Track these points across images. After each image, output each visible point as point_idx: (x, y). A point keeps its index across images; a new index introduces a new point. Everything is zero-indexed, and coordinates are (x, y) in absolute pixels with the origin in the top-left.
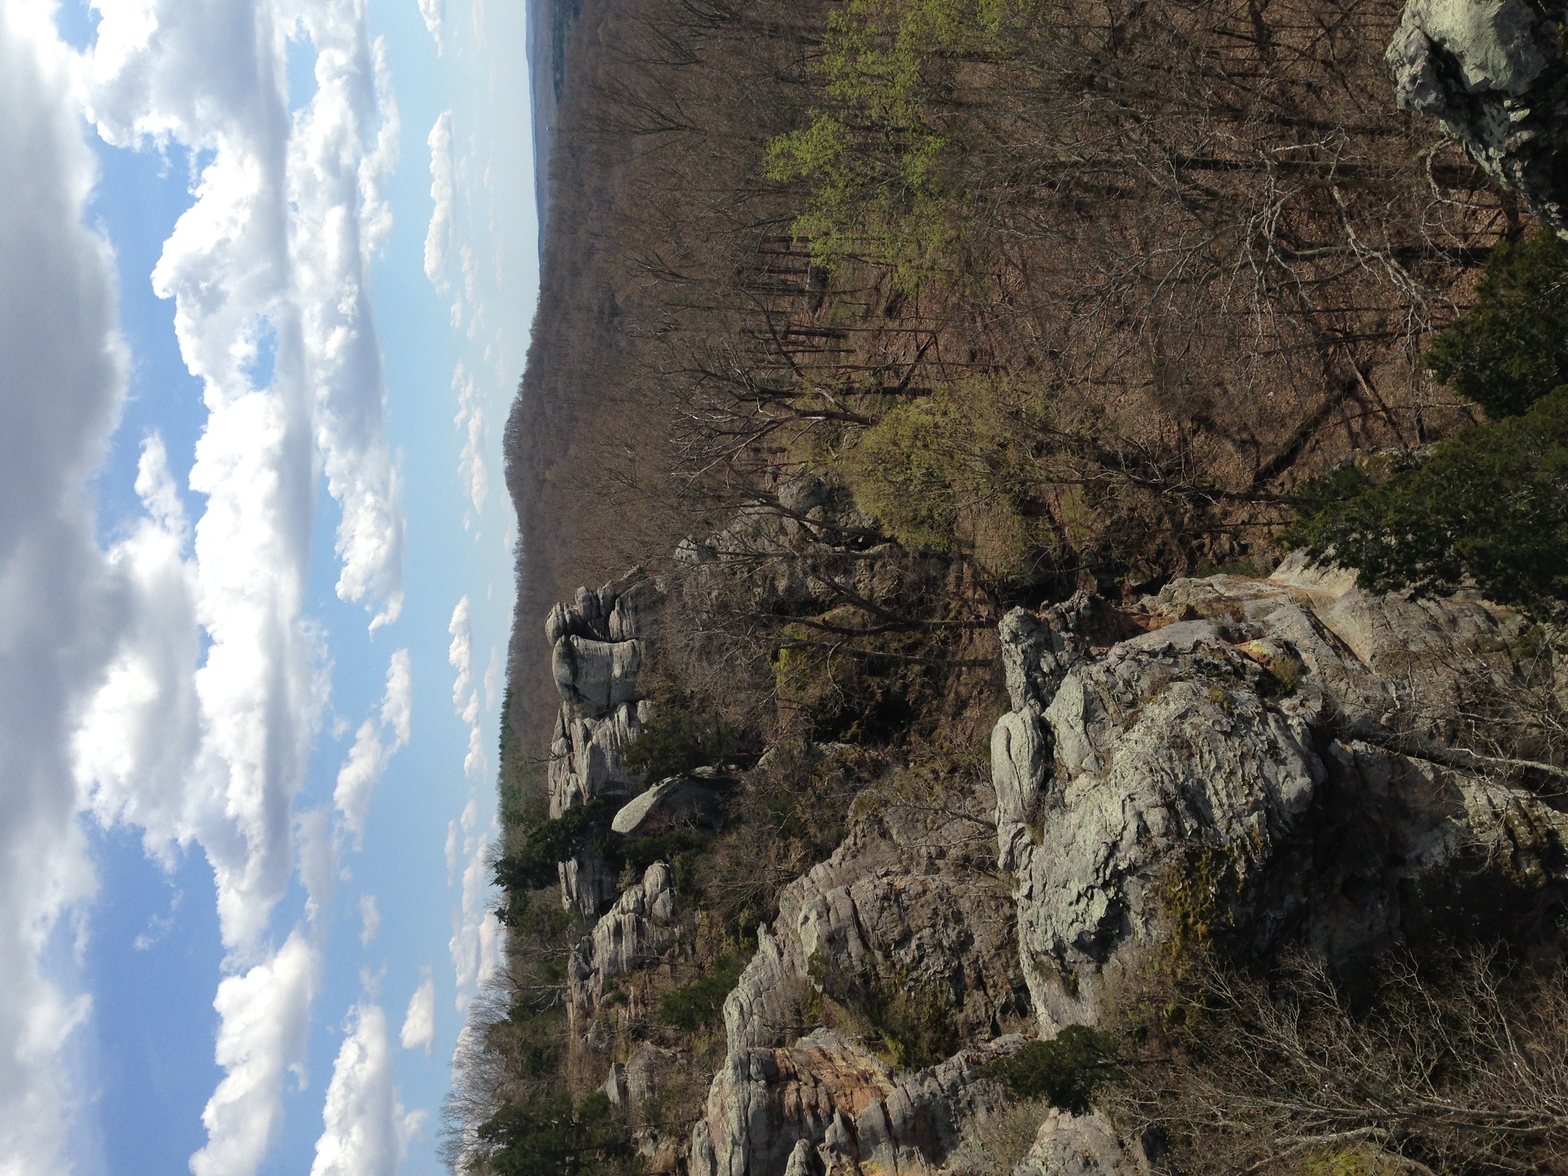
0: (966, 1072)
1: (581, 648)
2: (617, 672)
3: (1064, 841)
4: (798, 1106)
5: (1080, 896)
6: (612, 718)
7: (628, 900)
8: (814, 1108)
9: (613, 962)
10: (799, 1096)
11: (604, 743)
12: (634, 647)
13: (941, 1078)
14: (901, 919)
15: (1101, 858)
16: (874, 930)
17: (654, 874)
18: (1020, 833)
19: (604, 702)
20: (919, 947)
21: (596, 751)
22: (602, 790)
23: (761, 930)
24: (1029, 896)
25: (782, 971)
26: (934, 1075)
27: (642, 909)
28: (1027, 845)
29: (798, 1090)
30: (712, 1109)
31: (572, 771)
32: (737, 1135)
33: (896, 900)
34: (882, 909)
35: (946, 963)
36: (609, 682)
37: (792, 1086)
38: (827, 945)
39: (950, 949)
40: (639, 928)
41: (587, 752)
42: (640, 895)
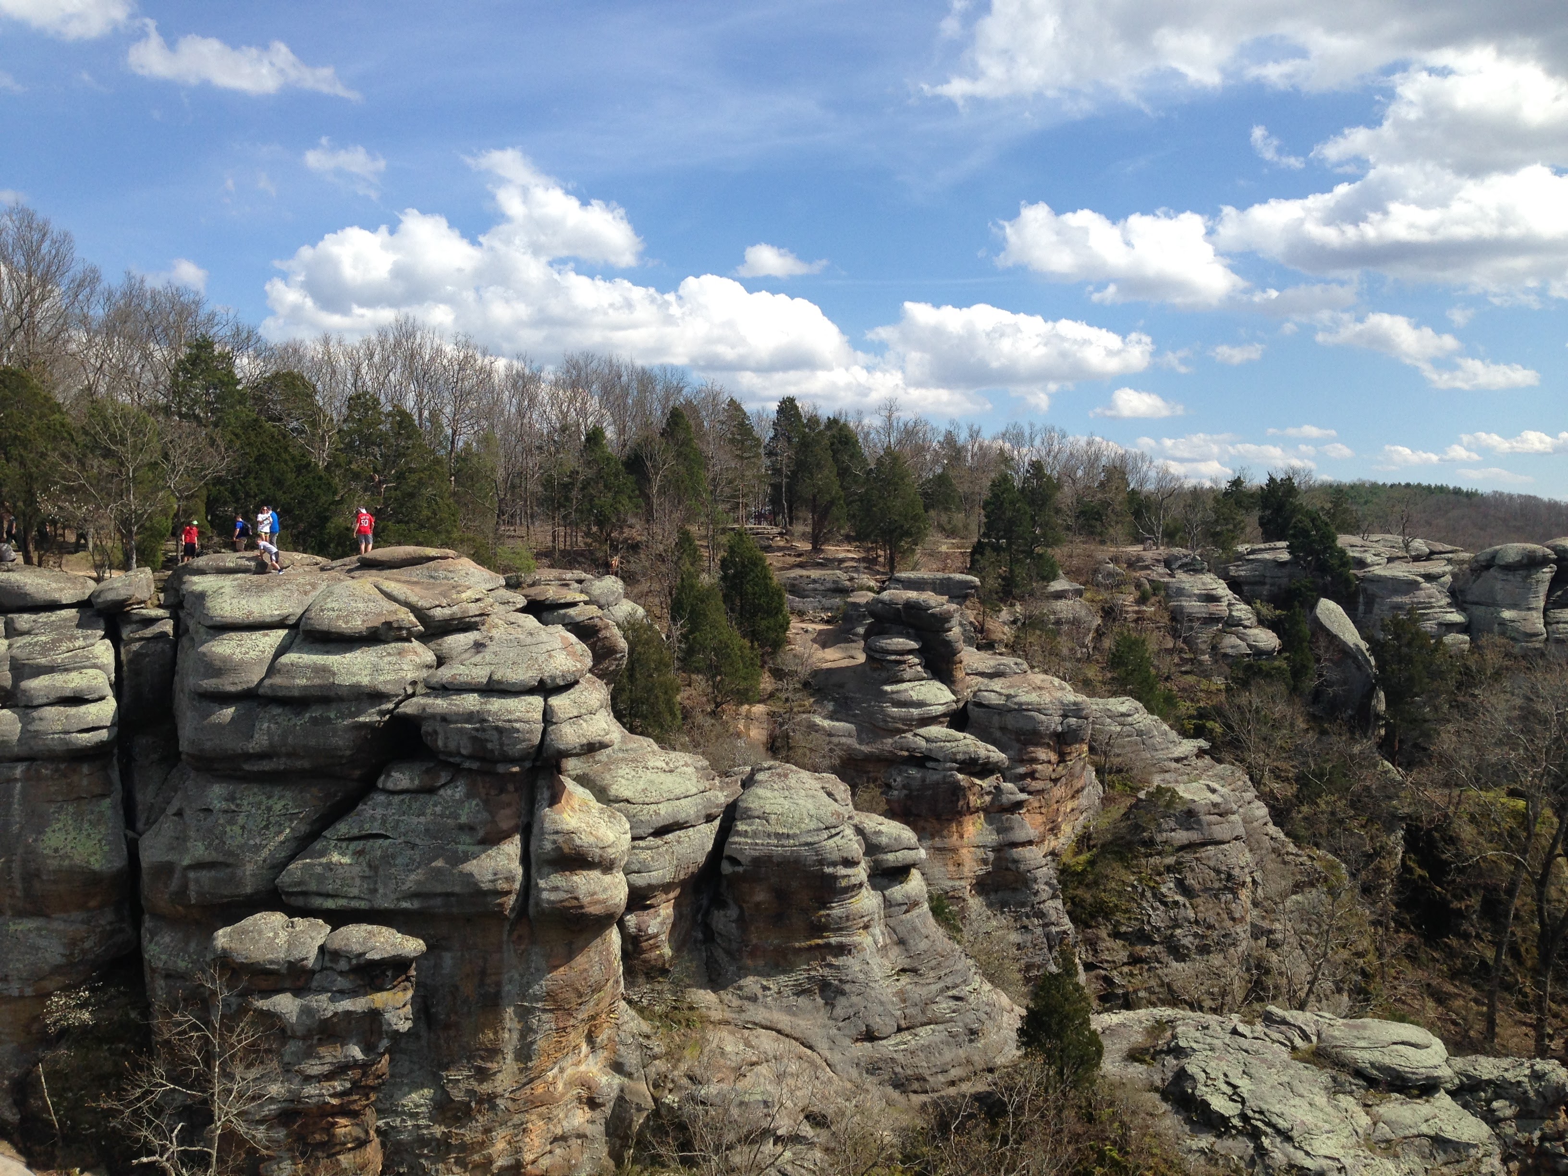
0: (1054, 929)
1: (1540, 576)
2: (1507, 614)
3: (1295, 1083)
4: (1035, 760)
5: (1235, 1087)
6: (1450, 605)
7: (1242, 611)
8: (1032, 775)
9: (1180, 592)
10: (1044, 762)
11: (1421, 596)
12: (1536, 635)
13: (1050, 903)
14: (1206, 890)
15: (1275, 1119)
16: (1197, 859)
17: (1267, 639)
18: (1305, 1037)
19: (1469, 598)
20: (1176, 903)
21: (1411, 586)
22: (1365, 590)
23: (1203, 743)
24: (1235, 1032)
25: (1160, 760)
26: (1054, 897)
27: (1231, 624)
28: (1292, 1042)
29: (1049, 762)
30: (1038, 678)
31: (1390, 560)
32: (1016, 700)
33: (1226, 888)
34: (1218, 872)
35: (1158, 929)
36: (1495, 604)
37: (1054, 757)
38: (1185, 808)
39: (1172, 935)
40: (1212, 619)
41: (1411, 577)
42: (1246, 623)
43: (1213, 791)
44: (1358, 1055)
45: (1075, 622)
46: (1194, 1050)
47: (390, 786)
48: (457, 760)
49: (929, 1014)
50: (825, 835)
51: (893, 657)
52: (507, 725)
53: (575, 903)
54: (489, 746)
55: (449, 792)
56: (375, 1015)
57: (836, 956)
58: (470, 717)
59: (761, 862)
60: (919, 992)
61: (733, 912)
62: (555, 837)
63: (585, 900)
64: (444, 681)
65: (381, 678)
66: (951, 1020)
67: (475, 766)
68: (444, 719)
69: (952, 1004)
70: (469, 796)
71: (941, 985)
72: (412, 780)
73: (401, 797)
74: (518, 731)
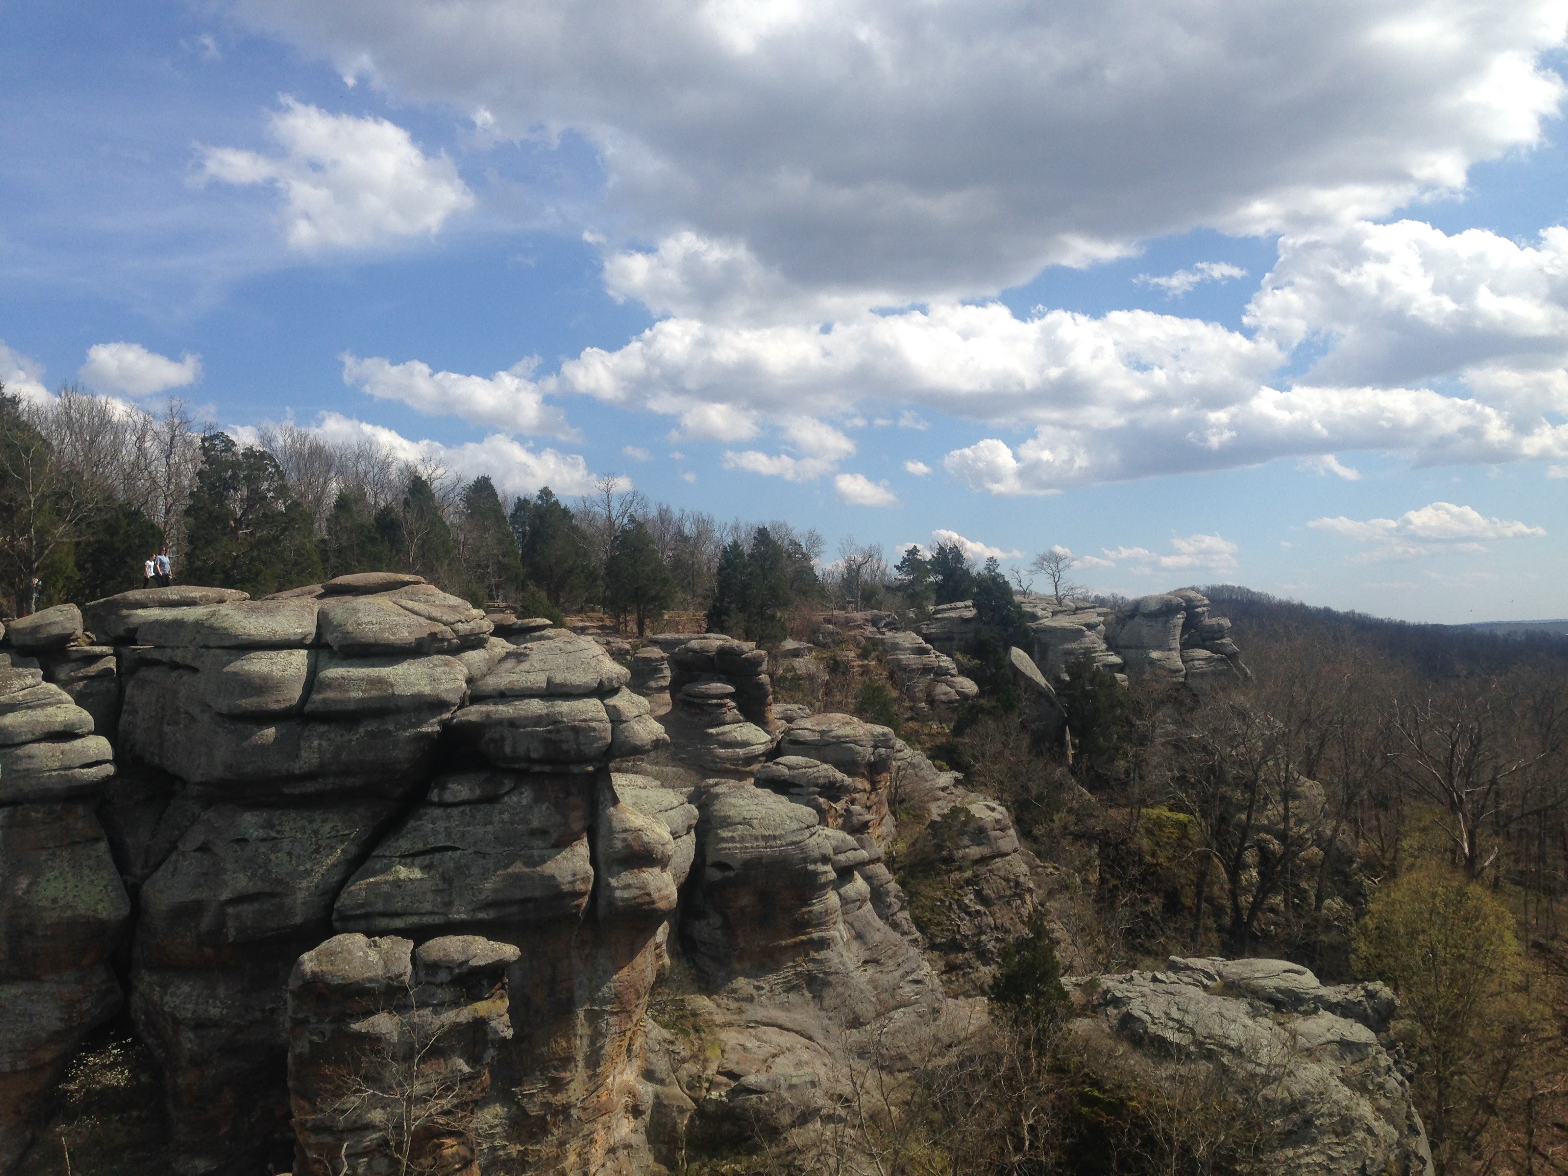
1: (1175, 620)
2: (1155, 655)
5: (1178, 1021)
6: (1107, 650)
7: (945, 661)
9: (895, 647)
10: (861, 791)
11: (1086, 642)
12: (1178, 671)
13: (900, 915)
15: (1225, 1041)
16: (990, 871)
17: (969, 686)
19: (1121, 643)
20: (978, 912)
21: (1077, 634)
22: (1039, 639)
23: (956, 774)
24: (1156, 980)
25: (931, 790)
26: (902, 909)
27: (941, 673)
29: (864, 791)
30: (839, 717)
31: (1054, 613)
32: (833, 734)
34: (1007, 880)
36: (1142, 647)
37: (868, 786)
38: (977, 826)
40: (927, 670)
41: (1077, 627)
42: (953, 672)
43: (993, 810)
44: (1263, 982)
45: (811, 678)
46: (1130, 998)
47: (448, 797)
48: (523, 765)
49: (898, 998)
50: (807, 833)
51: (715, 701)
52: (583, 724)
53: (647, 899)
54: (565, 747)
55: (515, 799)
56: (480, 1024)
57: (817, 951)
58: (538, 720)
59: (753, 864)
60: (886, 980)
61: (716, 920)
62: (625, 835)
63: (655, 896)
64: (502, 687)
65: (442, 687)
66: (917, 1002)
67: (547, 769)
68: (512, 723)
69: (914, 987)
70: (537, 800)
71: (901, 971)
72: (472, 790)
73: (461, 809)
74: (594, 729)
